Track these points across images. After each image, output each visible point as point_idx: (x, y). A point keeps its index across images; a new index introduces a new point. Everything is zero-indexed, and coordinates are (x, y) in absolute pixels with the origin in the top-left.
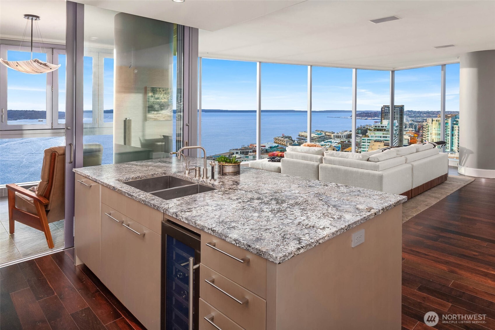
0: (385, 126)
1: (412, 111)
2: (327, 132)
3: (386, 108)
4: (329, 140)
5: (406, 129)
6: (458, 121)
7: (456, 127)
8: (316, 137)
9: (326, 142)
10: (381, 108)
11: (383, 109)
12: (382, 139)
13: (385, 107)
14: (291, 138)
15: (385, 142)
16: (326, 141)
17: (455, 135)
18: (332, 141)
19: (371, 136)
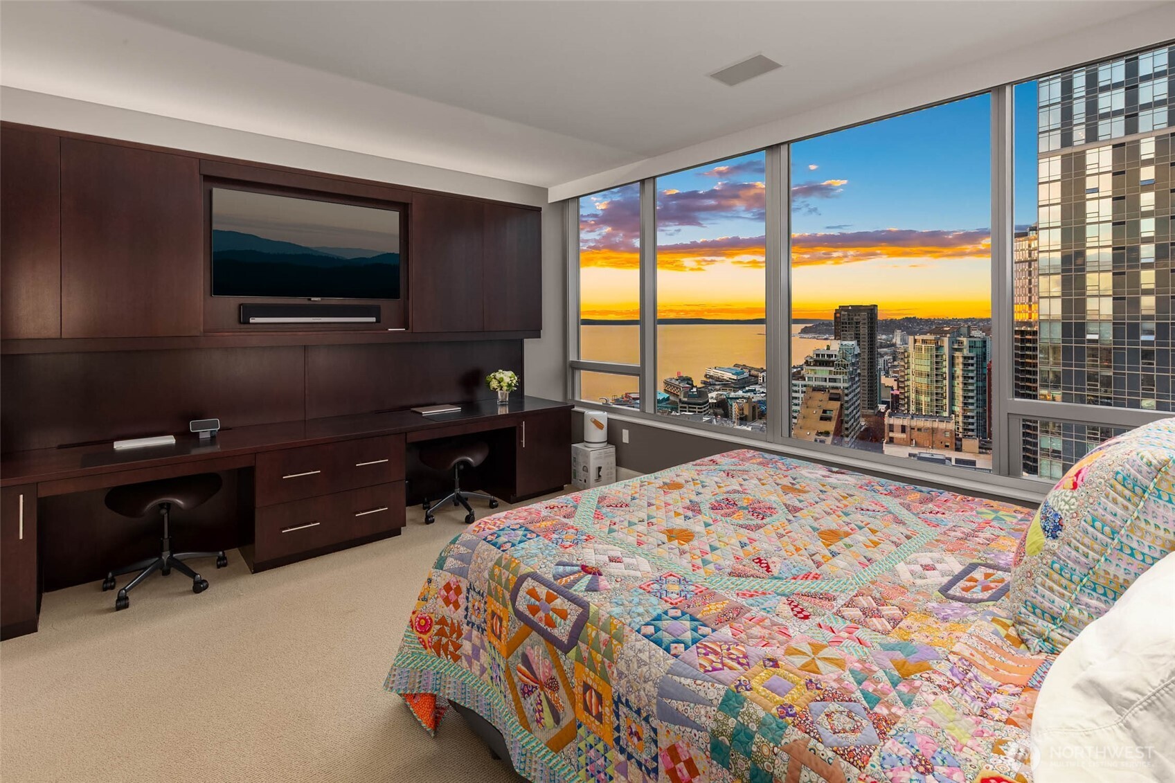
0: (834, 353)
1: (914, 318)
2: (752, 368)
3: (843, 313)
4: (752, 387)
5: (896, 363)
6: (962, 343)
7: (958, 357)
8: (734, 379)
9: (747, 392)
10: (834, 312)
11: (838, 315)
12: (828, 384)
13: (842, 310)
14: (690, 382)
15: (831, 391)
16: (747, 388)
17: (958, 377)
18: (757, 389)
19: (808, 378)
